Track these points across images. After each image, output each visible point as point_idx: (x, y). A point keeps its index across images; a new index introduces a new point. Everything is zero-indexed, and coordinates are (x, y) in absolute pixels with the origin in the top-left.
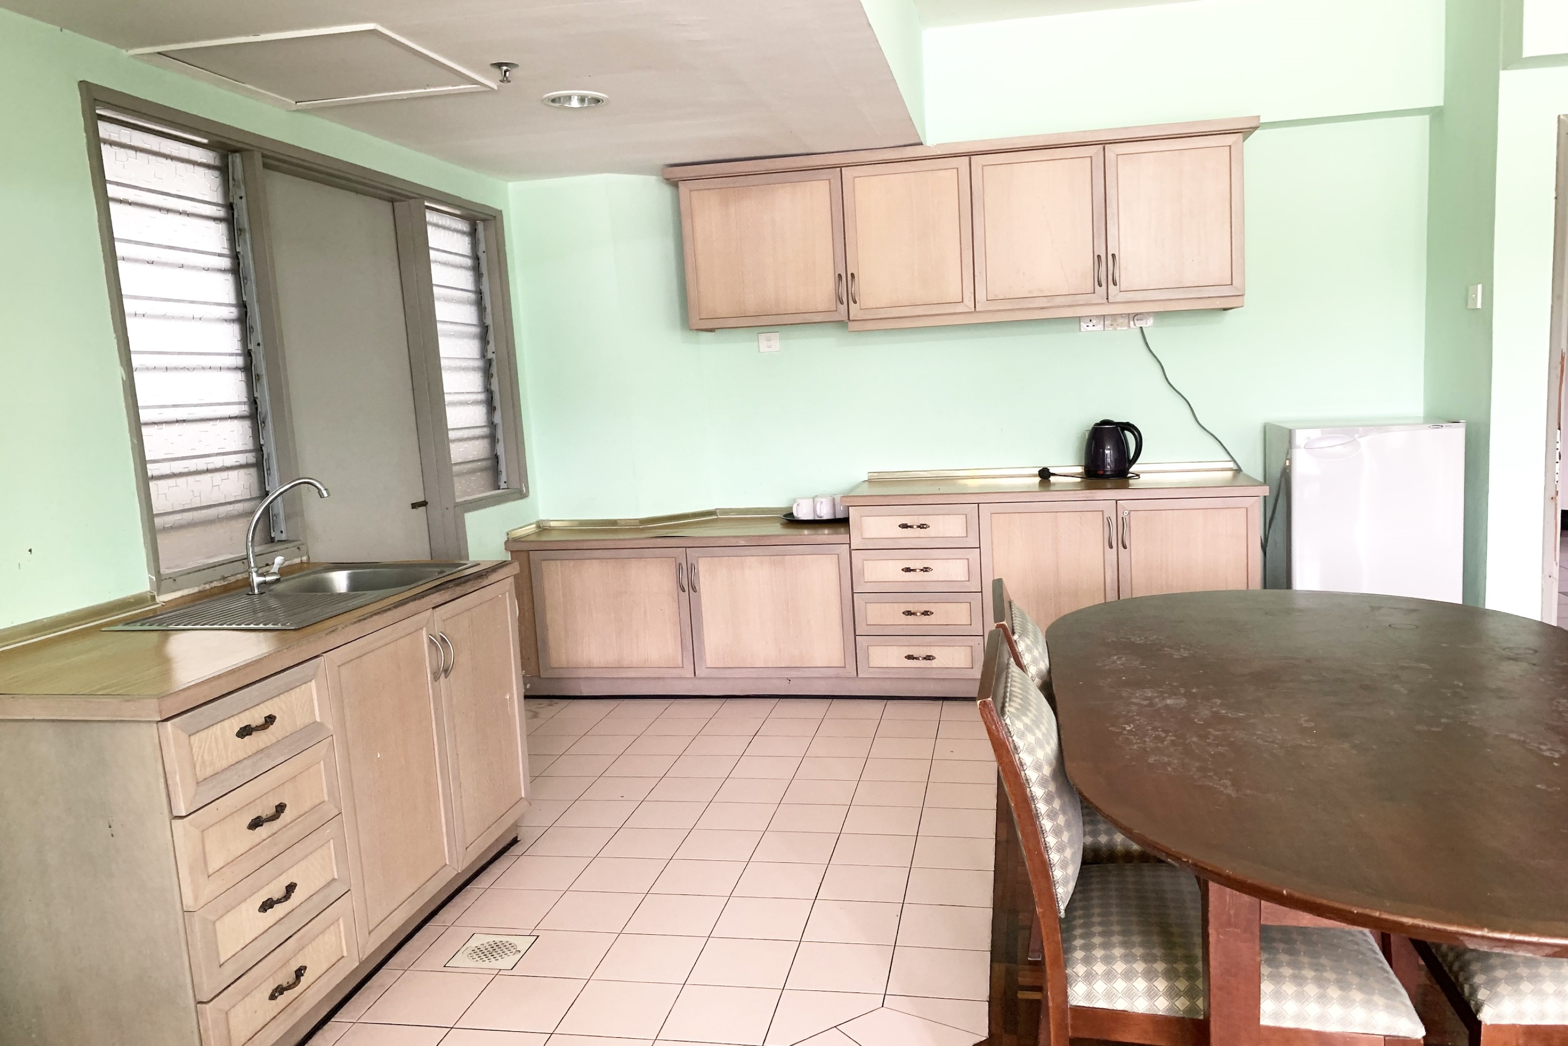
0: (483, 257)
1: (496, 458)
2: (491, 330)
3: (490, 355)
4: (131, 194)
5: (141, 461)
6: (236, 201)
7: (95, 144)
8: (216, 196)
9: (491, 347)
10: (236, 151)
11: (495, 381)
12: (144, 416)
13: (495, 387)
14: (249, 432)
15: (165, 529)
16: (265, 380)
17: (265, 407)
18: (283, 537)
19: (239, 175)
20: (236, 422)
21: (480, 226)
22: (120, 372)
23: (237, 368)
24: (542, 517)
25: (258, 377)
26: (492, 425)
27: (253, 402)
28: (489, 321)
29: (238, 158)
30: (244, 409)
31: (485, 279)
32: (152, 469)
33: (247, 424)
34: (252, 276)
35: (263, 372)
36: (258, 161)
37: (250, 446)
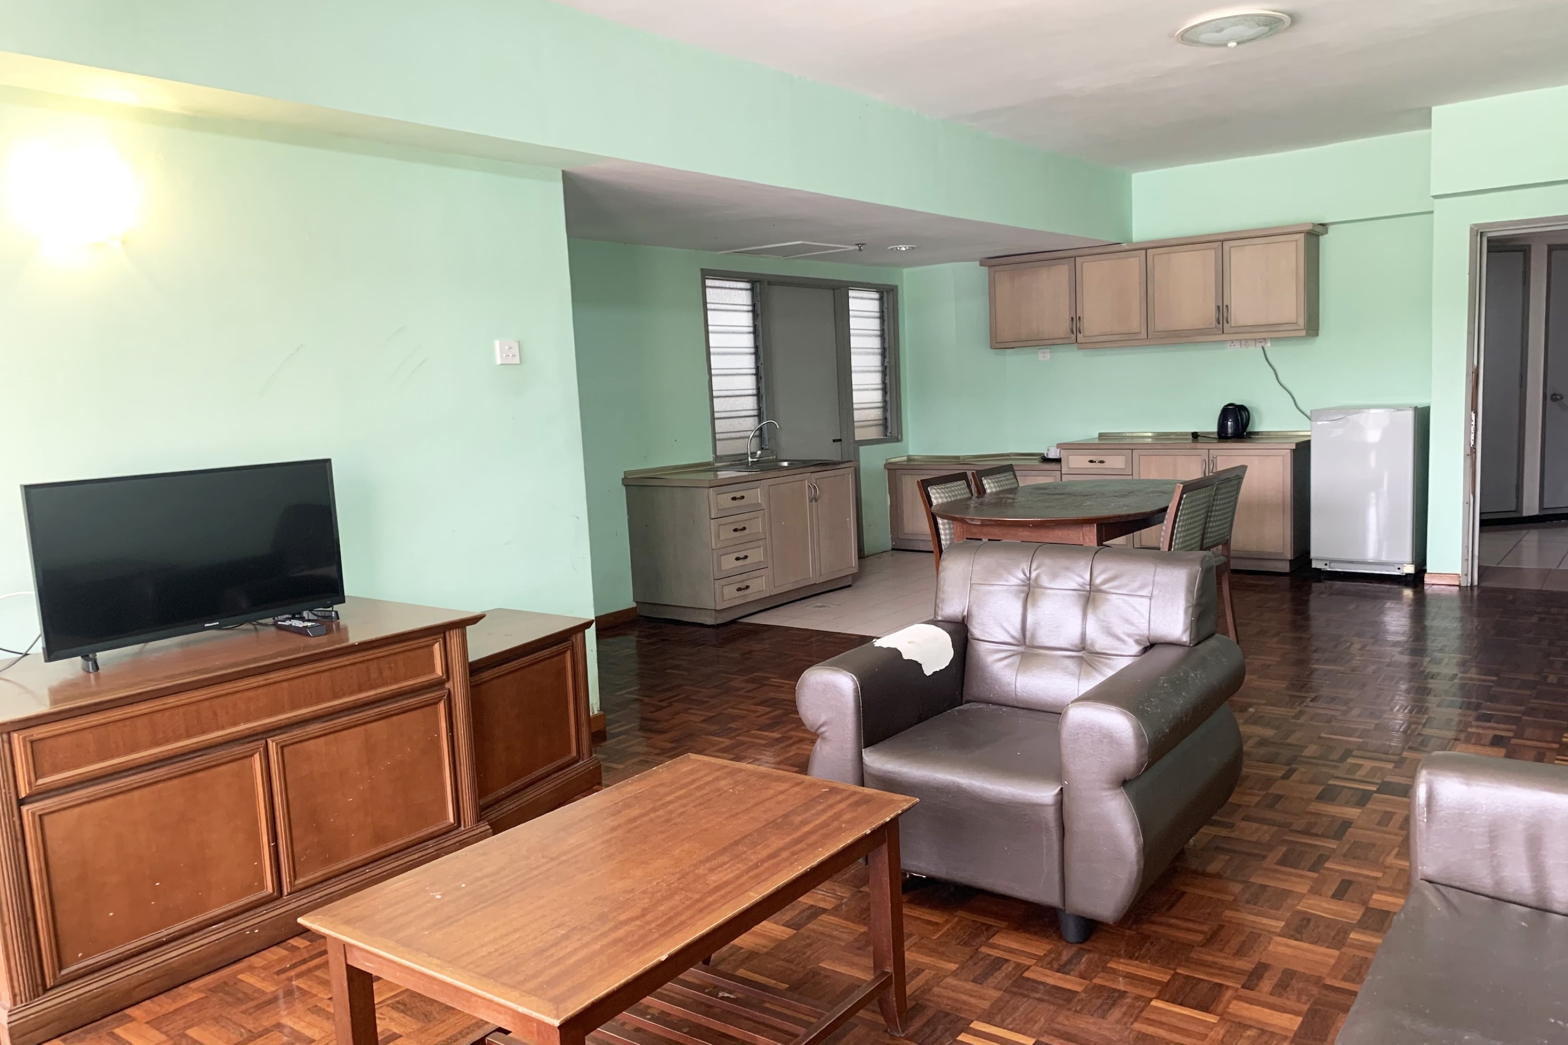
0: (885, 311)
1: (886, 419)
2: (887, 350)
3: (886, 364)
4: (716, 306)
5: (713, 412)
6: (756, 302)
7: (704, 287)
8: (749, 302)
9: (887, 360)
10: (757, 281)
11: (888, 378)
12: (715, 394)
13: (887, 381)
14: (756, 401)
15: (720, 440)
16: (763, 379)
17: (763, 391)
18: (767, 447)
19: (758, 291)
20: (750, 397)
21: (885, 295)
22: (707, 377)
23: (752, 374)
24: (911, 453)
25: (761, 378)
26: (885, 401)
27: (758, 389)
28: (887, 346)
29: (758, 284)
30: (754, 392)
31: (886, 323)
32: (716, 415)
33: (755, 398)
34: (761, 334)
35: (763, 375)
36: (766, 283)
37: (756, 407)
